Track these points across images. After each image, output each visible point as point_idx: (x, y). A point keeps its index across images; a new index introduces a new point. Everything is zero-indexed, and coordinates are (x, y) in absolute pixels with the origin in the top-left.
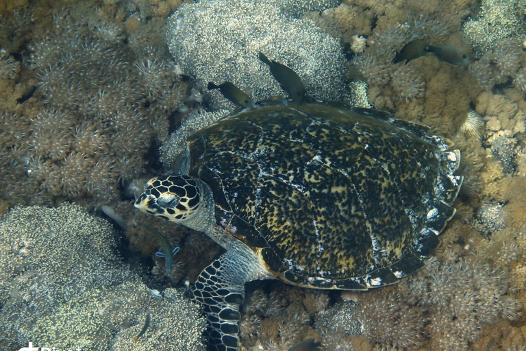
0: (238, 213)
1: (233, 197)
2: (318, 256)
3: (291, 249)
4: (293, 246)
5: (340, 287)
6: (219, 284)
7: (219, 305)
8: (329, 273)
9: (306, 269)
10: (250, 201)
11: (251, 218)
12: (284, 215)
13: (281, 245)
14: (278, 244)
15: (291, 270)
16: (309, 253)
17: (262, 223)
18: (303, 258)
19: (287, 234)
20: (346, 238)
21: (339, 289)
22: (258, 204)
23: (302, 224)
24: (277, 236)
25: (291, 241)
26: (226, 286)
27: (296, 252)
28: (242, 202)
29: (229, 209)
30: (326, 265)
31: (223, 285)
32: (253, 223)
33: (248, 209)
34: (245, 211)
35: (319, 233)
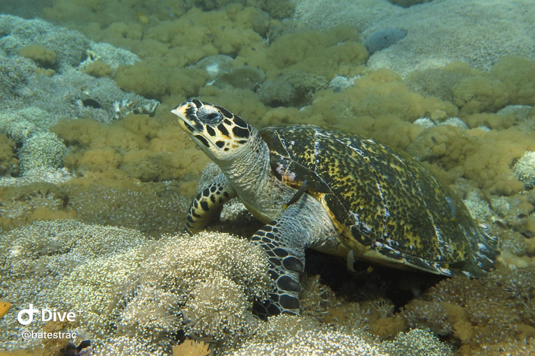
0: (296, 159)
1: (290, 144)
2: (385, 220)
3: (356, 203)
4: (358, 201)
5: (411, 263)
6: (276, 242)
7: (277, 270)
8: (397, 244)
9: (373, 230)
10: (309, 150)
11: (311, 164)
12: (346, 168)
13: (346, 195)
14: (342, 194)
15: (358, 226)
16: (375, 213)
17: (323, 170)
18: (370, 217)
19: (350, 186)
20: (411, 214)
21: (409, 264)
22: (317, 153)
23: (366, 182)
24: (341, 186)
25: (355, 195)
26: (284, 245)
27: (361, 208)
28: (300, 149)
29: (286, 155)
30: (393, 234)
31: (281, 244)
32: (313, 169)
33: (307, 156)
34: (303, 157)
35: (383, 196)
